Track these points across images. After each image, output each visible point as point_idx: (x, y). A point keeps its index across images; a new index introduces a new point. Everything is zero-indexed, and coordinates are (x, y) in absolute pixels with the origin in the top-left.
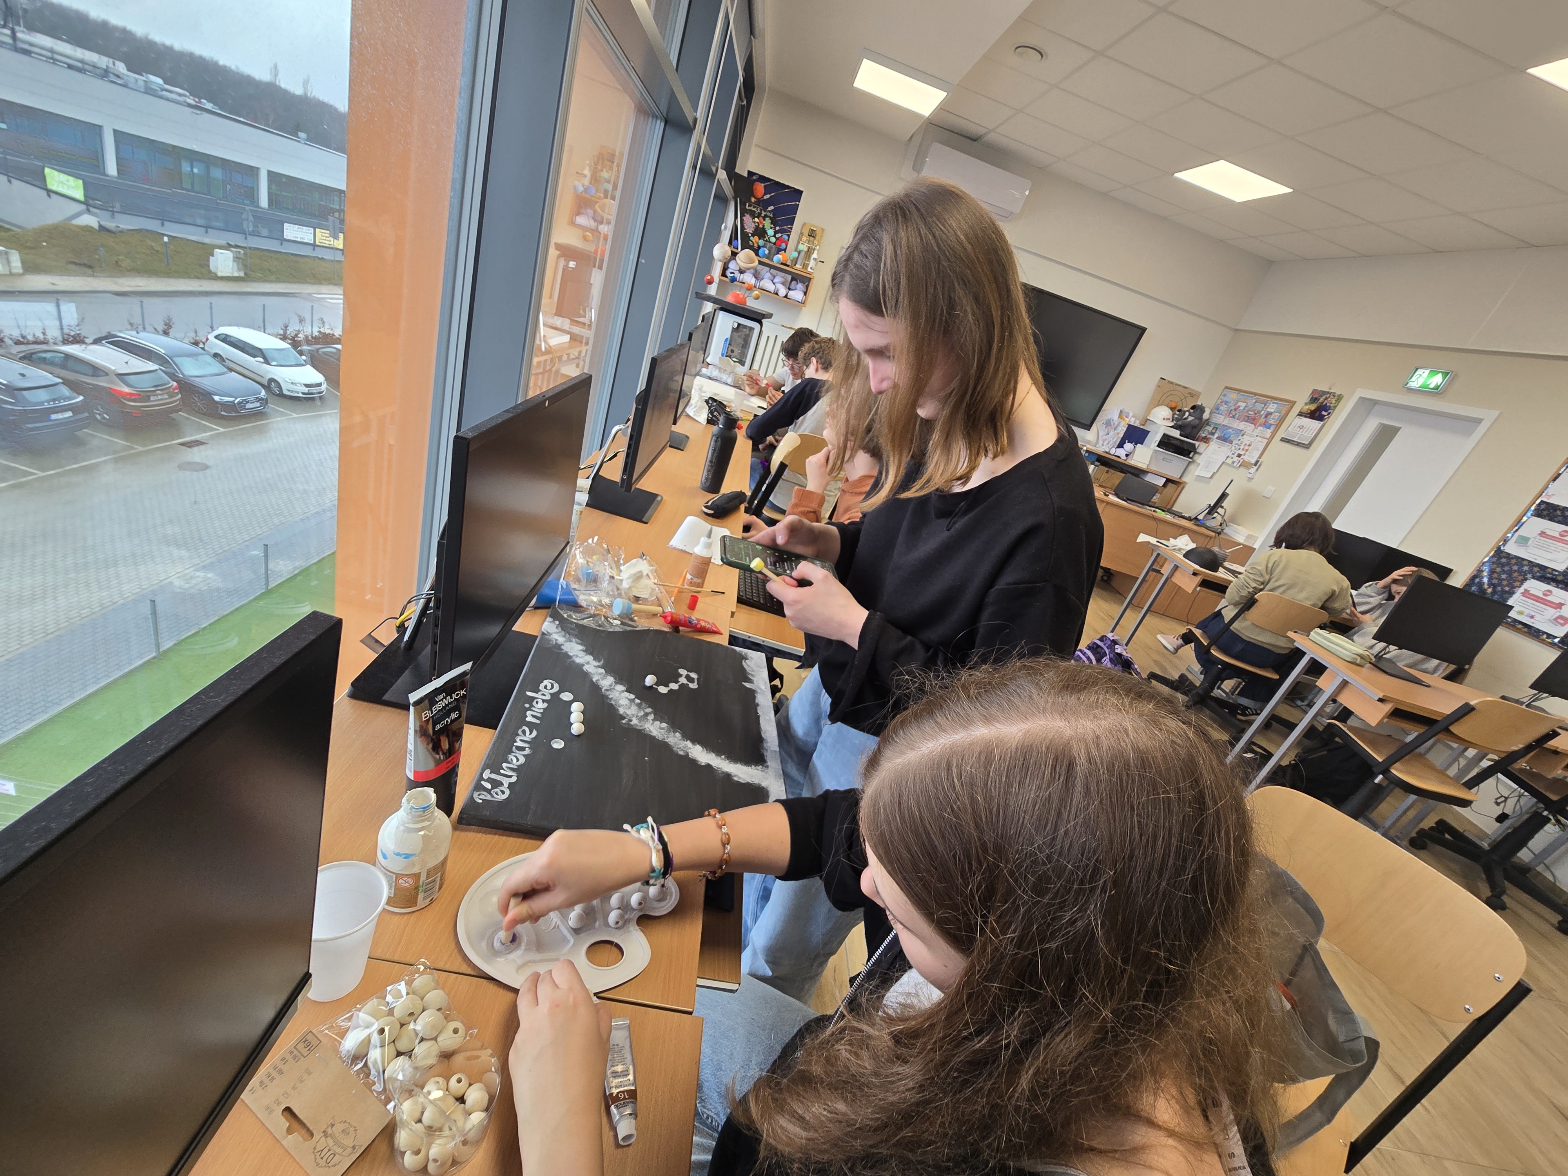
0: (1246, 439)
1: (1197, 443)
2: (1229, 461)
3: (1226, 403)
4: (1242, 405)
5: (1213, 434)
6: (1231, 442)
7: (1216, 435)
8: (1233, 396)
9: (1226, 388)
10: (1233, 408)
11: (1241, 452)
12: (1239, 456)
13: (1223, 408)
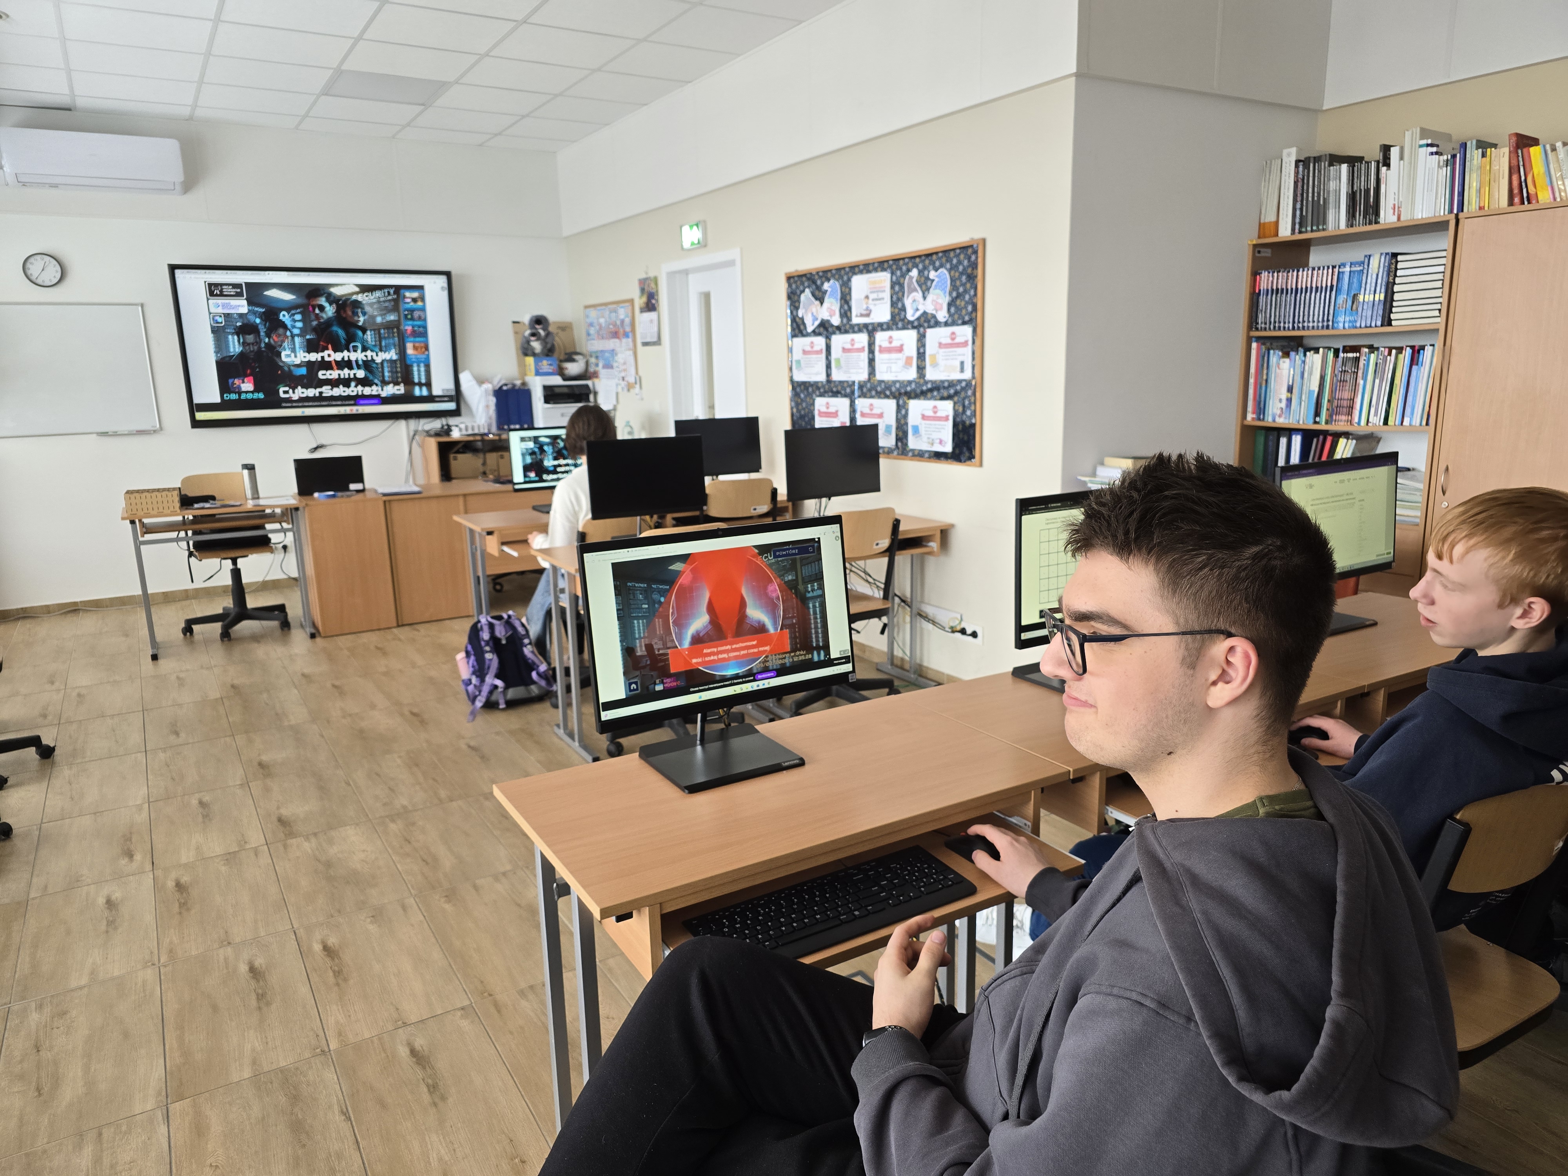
0: (620, 358)
1: (589, 383)
2: (620, 390)
3: (591, 325)
4: (602, 321)
5: (597, 365)
6: (611, 367)
7: (601, 365)
8: (593, 313)
9: (586, 307)
10: (598, 327)
11: (623, 374)
12: (623, 379)
13: (592, 331)
